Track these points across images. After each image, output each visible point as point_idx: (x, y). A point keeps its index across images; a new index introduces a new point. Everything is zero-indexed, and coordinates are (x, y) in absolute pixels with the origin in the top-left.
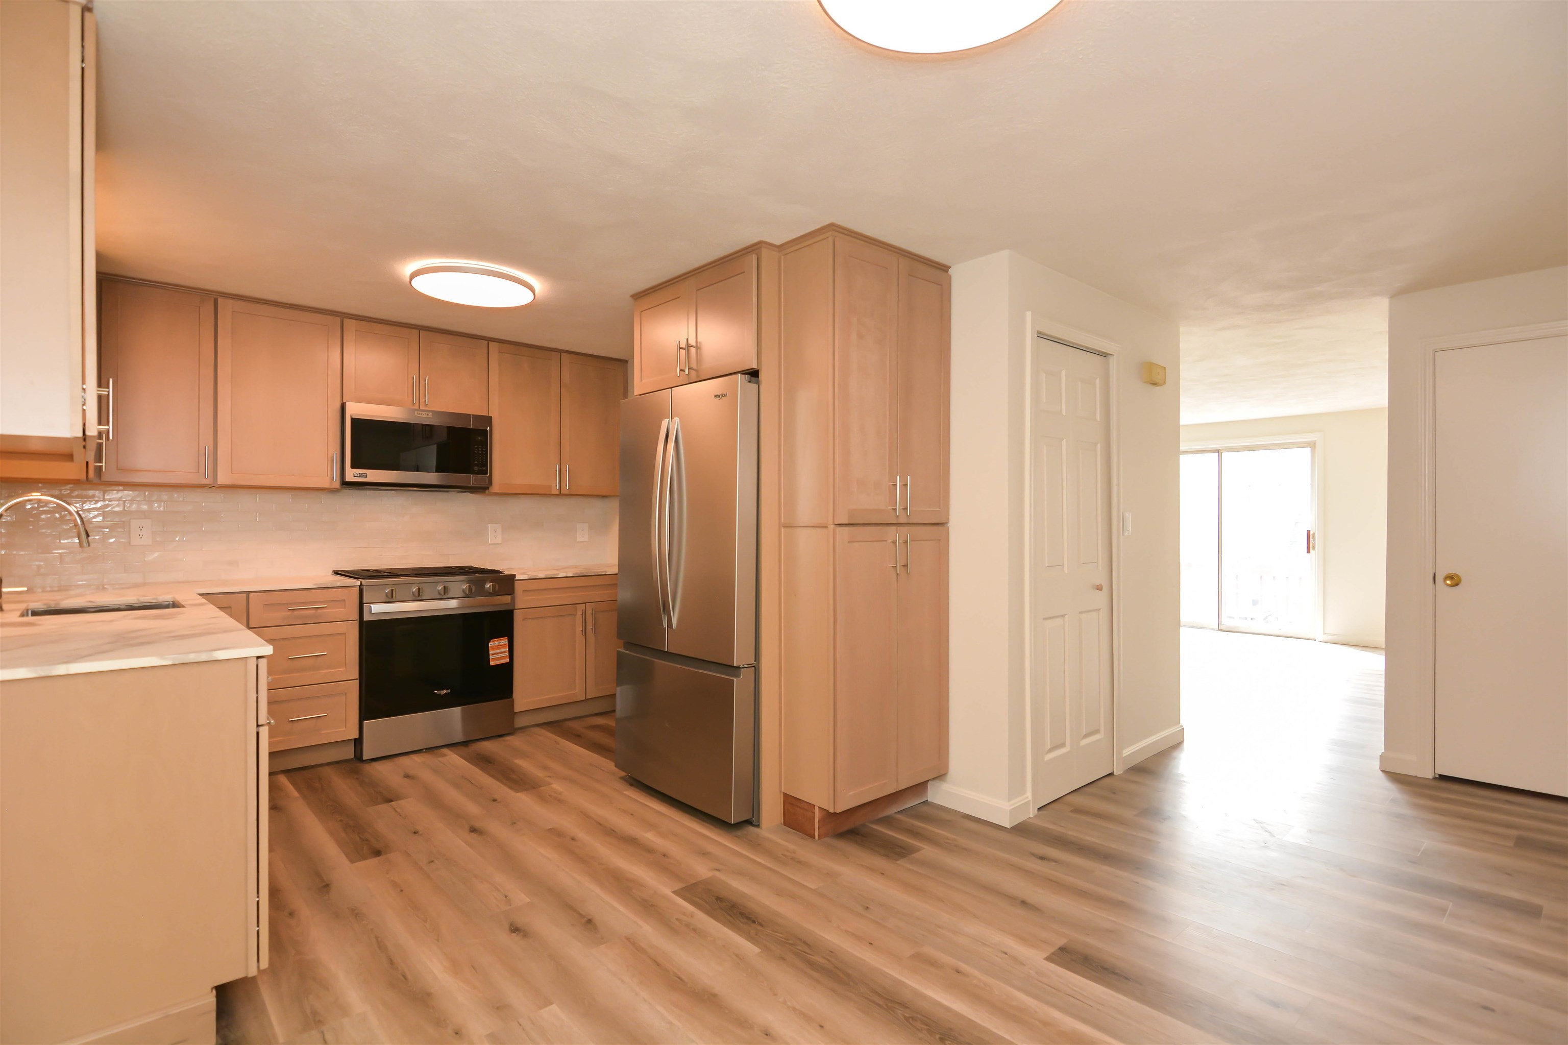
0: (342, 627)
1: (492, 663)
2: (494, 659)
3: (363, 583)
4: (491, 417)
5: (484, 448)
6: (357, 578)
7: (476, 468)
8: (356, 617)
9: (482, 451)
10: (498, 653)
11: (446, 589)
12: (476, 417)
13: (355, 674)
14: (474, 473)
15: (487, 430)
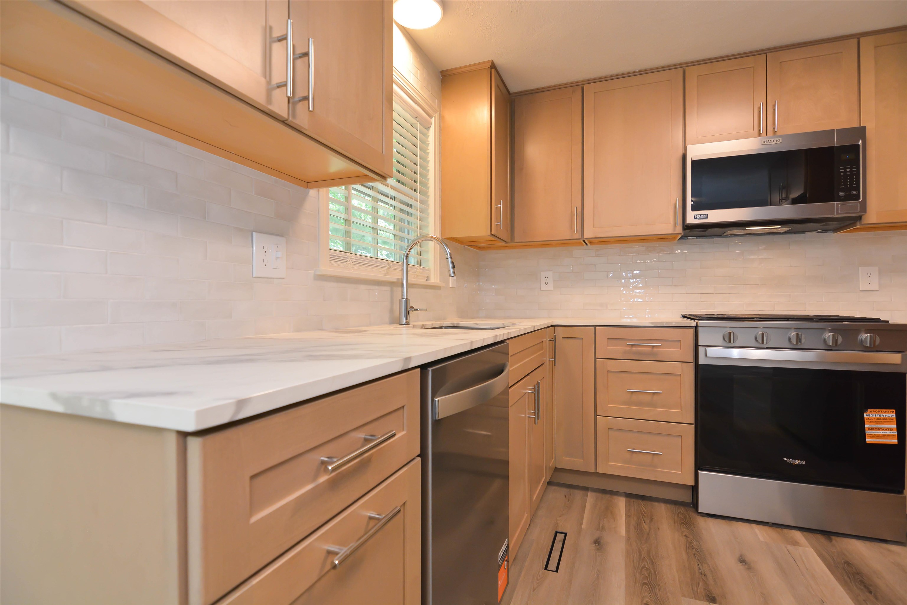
0: (677, 368)
1: (869, 440)
2: (872, 436)
3: (699, 325)
4: (864, 128)
5: (854, 168)
6: (694, 319)
7: (842, 194)
8: (691, 358)
9: (851, 171)
10: (878, 429)
11: (798, 339)
12: (840, 131)
13: (691, 418)
14: (839, 200)
15: (859, 145)
